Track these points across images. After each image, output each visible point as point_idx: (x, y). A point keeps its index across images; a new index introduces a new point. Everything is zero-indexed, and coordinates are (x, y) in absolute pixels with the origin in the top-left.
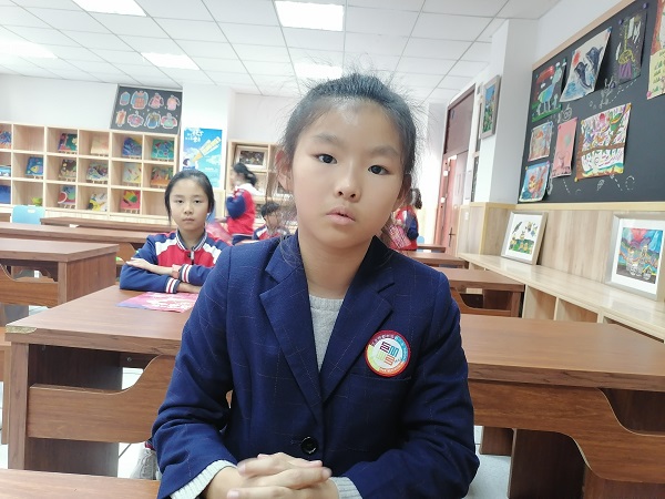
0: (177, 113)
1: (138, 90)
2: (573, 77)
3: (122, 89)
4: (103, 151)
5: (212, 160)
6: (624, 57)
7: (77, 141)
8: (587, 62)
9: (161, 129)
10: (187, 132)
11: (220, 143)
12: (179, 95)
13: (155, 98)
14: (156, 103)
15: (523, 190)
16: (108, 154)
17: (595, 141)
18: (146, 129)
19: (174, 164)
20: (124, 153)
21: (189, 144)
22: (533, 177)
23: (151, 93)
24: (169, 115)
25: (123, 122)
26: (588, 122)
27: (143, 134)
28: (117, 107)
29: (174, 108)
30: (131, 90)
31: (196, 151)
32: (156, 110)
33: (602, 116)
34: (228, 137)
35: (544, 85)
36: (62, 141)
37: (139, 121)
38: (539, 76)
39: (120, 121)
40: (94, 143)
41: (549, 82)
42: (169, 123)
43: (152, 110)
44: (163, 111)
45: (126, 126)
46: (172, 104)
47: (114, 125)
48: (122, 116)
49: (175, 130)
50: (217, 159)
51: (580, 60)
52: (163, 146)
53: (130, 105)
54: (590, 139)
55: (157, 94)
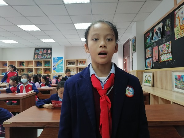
0: (51, 54)
1: (40, 49)
2: (155, 35)
3: (36, 49)
4: (32, 66)
5: (61, 65)
6: (167, 29)
7: (25, 64)
8: (158, 31)
9: (47, 58)
10: (54, 58)
11: (63, 60)
12: (51, 49)
13: (45, 50)
14: (45, 52)
15: (146, 66)
16: (33, 66)
17: (163, 52)
18: (43, 59)
19: (51, 67)
20: (37, 66)
21: (54, 62)
22: (148, 63)
23: (44, 49)
24: (49, 55)
25: (37, 57)
26: (161, 47)
27: (42, 60)
28: (35, 54)
30: (38, 49)
31: (56, 63)
32: (45, 54)
33: (164, 45)
34: (65, 59)
35: (147, 38)
36: (20, 64)
37: (41, 57)
38: (146, 35)
39: (36, 57)
40: (29, 64)
41: (149, 37)
42: (49, 56)
43: (44, 54)
44: (47, 54)
45: (38, 59)
46: (49, 51)
47: (34, 59)
48: (36, 56)
49: (51, 58)
50: (62, 65)
51: (156, 31)
52: (48, 63)
53: (38, 53)
54: (162, 51)
55: (45, 49)
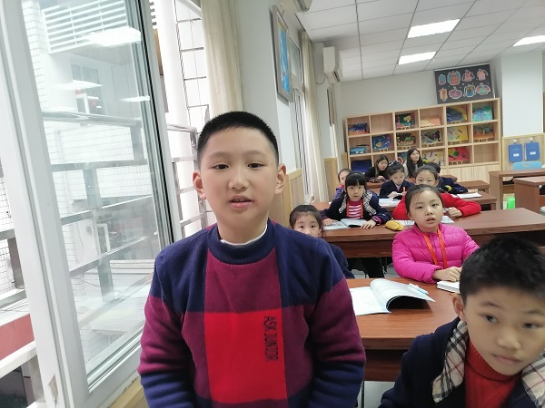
0: (488, 81)
1: (451, 71)
12: (487, 67)
13: (466, 74)
14: (468, 78)
20: (448, 120)
23: (462, 71)
24: (482, 84)
25: (446, 97)
27: (470, 102)
28: (438, 88)
29: (484, 78)
30: (445, 72)
32: (470, 83)
37: (459, 94)
42: (483, 90)
43: (467, 83)
44: (476, 82)
45: (450, 100)
46: (481, 75)
47: (440, 101)
48: (444, 93)
53: (447, 84)
55: (467, 71)
